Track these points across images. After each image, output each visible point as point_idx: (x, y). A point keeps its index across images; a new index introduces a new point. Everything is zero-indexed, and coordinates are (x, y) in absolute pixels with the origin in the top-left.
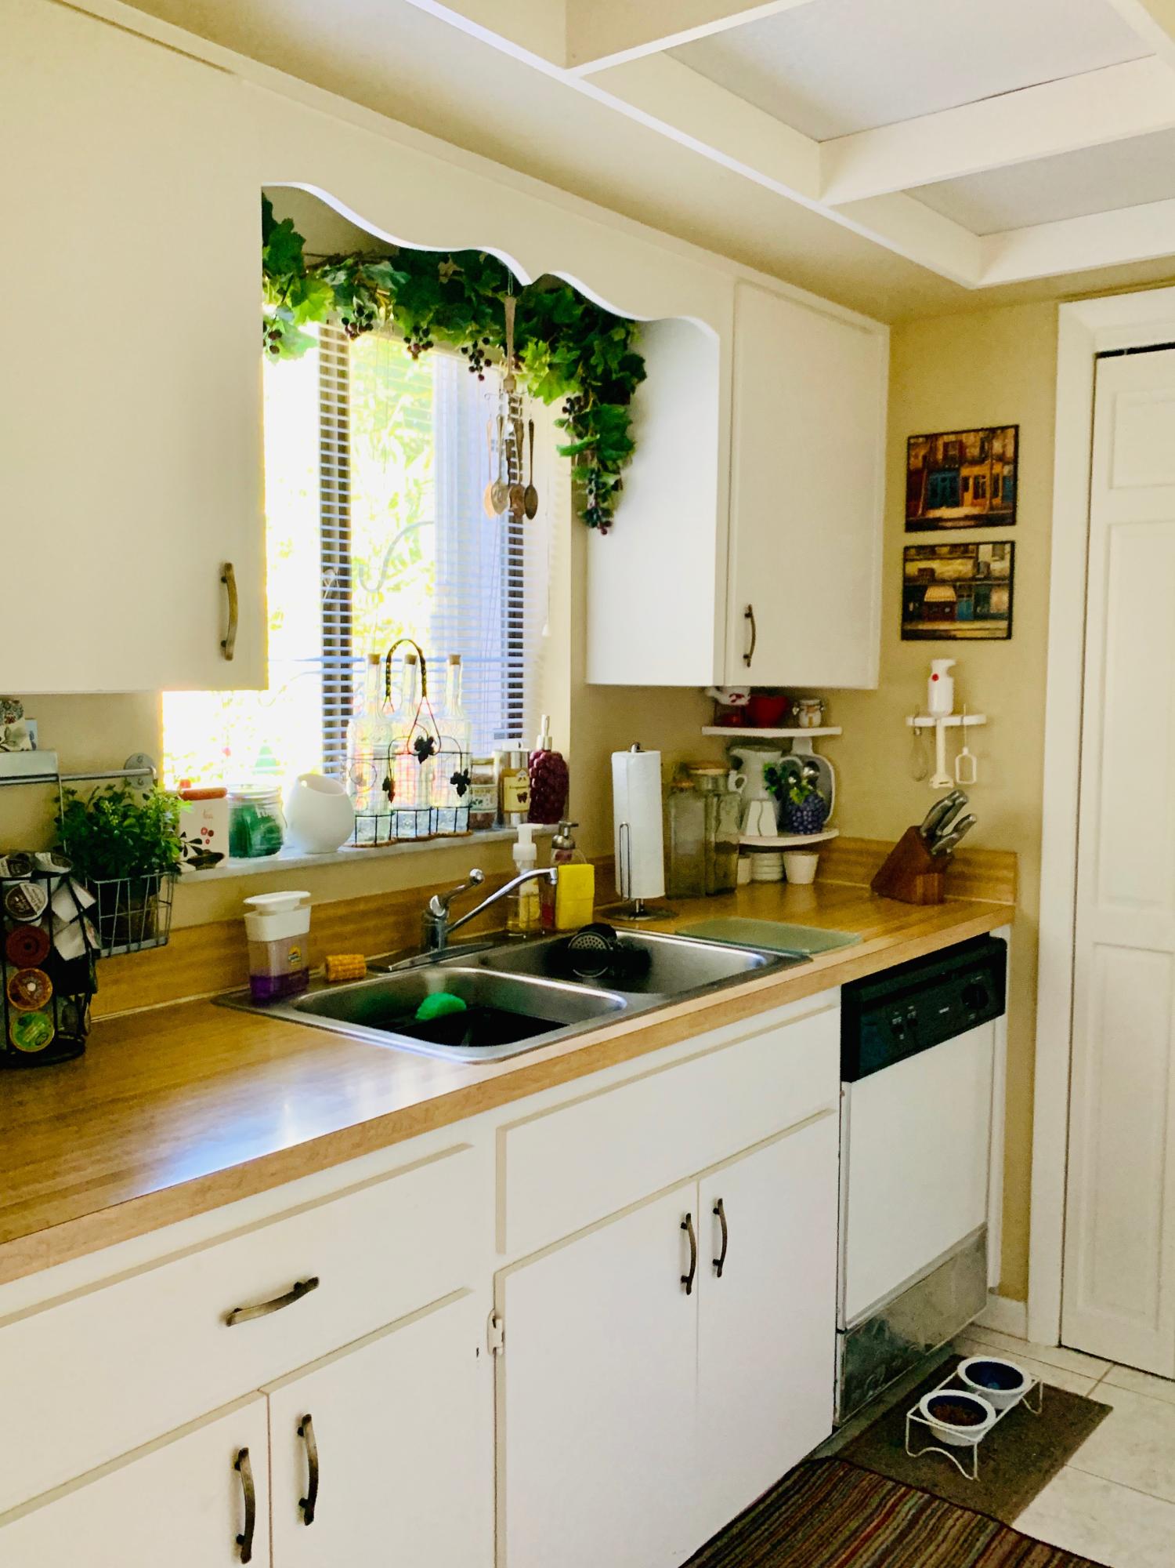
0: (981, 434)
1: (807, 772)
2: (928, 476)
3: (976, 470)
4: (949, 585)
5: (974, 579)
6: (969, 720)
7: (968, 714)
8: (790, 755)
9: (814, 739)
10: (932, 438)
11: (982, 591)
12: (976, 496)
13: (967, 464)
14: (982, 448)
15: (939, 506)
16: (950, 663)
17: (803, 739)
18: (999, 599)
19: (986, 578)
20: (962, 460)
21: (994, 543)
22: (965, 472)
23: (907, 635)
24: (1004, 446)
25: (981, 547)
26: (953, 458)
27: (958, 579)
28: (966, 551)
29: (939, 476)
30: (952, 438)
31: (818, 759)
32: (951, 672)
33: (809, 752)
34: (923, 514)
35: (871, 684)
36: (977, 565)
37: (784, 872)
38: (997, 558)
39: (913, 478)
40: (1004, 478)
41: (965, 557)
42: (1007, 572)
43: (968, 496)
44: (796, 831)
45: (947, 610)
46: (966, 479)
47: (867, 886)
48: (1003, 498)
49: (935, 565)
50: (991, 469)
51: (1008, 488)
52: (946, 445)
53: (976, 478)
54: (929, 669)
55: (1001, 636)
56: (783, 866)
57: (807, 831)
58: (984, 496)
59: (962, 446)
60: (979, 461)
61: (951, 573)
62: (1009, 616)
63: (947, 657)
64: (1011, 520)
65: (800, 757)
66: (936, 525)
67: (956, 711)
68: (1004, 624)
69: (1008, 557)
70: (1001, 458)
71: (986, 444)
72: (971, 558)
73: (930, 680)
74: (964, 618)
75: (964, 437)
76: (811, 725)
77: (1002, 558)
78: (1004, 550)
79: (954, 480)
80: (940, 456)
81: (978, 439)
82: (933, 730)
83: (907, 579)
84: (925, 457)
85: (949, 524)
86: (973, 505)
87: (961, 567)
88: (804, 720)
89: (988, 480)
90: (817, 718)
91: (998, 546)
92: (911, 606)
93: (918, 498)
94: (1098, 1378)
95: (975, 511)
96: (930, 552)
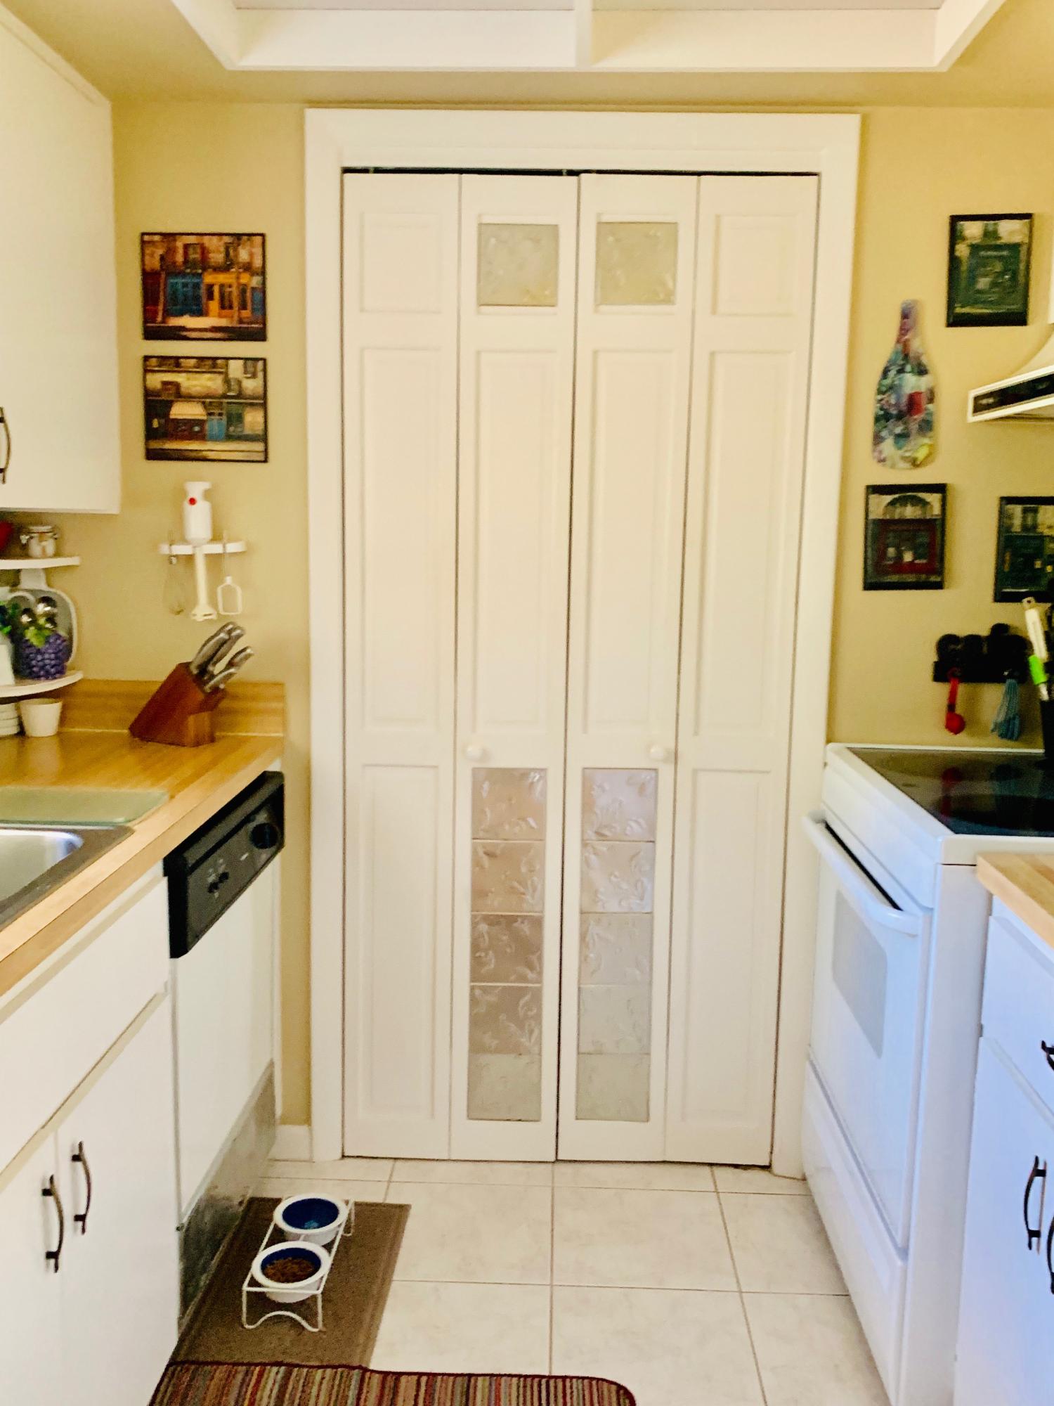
0: (227, 239)
1: (41, 608)
2: (166, 280)
3: (222, 278)
4: (198, 402)
5: (225, 396)
6: (232, 548)
7: (230, 541)
8: (19, 590)
9: (47, 571)
10: (169, 237)
11: (234, 409)
12: (223, 307)
13: (210, 270)
14: (227, 254)
15: (181, 314)
16: (205, 485)
17: (34, 571)
18: (252, 419)
19: (239, 396)
20: (204, 264)
21: (246, 359)
22: (209, 278)
23: (152, 455)
24: (251, 255)
25: (231, 362)
26: (194, 264)
27: (207, 396)
28: (215, 366)
29: (180, 281)
30: (192, 240)
31: (55, 594)
32: (207, 495)
33: (42, 586)
34: (164, 321)
35: (114, 509)
36: (227, 381)
37: (21, 725)
38: (249, 375)
39: (150, 280)
40: (253, 289)
41: (215, 372)
42: (261, 390)
43: (214, 305)
44: (35, 677)
45: (197, 429)
46: (210, 287)
47: (126, 731)
48: (253, 310)
49: (180, 378)
50: (238, 278)
51: (256, 301)
52: (186, 247)
53: (222, 286)
54: (183, 492)
55: (258, 459)
56: (20, 718)
57: (49, 676)
58: (231, 307)
59: (204, 251)
60: (225, 268)
61: (198, 389)
62: (264, 438)
63: (200, 479)
64: (259, 335)
65: (32, 592)
66: (177, 334)
67: (216, 537)
68: (259, 446)
69: (260, 375)
70: (248, 268)
71: (231, 252)
72: (220, 373)
73: (186, 503)
74: (215, 439)
75: (206, 240)
76: (44, 555)
77: (254, 376)
78: (255, 367)
79: (197, 286)
80: (180, 258)
81: (222, 243)
82: (190, 559)
83: (148, 393)
84: (162, 258)
85: (194, 335)
86: (220, 316)
87: (208, 383)
88: (35, 548)
89: (235, 291)
90: (50, 546)
91: (249, 363)
92: (155, 424)
93: (156, 303)
94: (387, 1179)
95: (223, 322)
96: (174, 363)
